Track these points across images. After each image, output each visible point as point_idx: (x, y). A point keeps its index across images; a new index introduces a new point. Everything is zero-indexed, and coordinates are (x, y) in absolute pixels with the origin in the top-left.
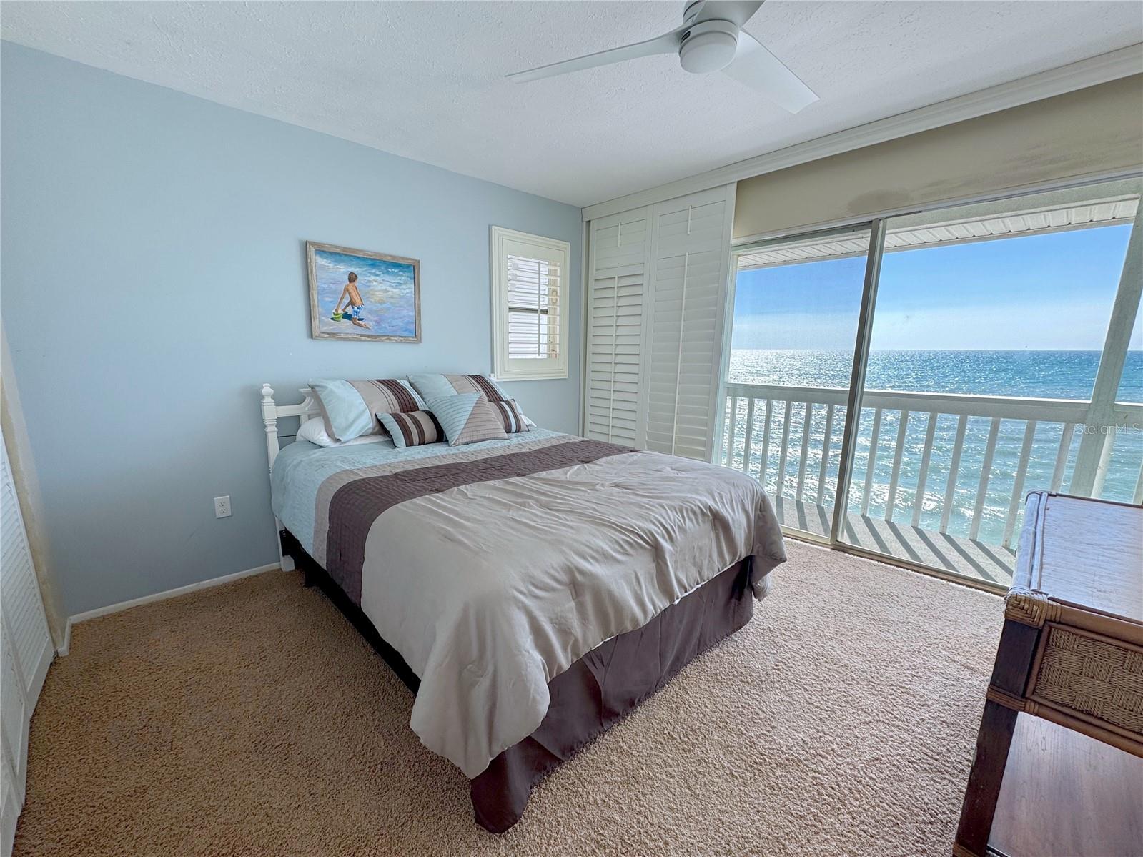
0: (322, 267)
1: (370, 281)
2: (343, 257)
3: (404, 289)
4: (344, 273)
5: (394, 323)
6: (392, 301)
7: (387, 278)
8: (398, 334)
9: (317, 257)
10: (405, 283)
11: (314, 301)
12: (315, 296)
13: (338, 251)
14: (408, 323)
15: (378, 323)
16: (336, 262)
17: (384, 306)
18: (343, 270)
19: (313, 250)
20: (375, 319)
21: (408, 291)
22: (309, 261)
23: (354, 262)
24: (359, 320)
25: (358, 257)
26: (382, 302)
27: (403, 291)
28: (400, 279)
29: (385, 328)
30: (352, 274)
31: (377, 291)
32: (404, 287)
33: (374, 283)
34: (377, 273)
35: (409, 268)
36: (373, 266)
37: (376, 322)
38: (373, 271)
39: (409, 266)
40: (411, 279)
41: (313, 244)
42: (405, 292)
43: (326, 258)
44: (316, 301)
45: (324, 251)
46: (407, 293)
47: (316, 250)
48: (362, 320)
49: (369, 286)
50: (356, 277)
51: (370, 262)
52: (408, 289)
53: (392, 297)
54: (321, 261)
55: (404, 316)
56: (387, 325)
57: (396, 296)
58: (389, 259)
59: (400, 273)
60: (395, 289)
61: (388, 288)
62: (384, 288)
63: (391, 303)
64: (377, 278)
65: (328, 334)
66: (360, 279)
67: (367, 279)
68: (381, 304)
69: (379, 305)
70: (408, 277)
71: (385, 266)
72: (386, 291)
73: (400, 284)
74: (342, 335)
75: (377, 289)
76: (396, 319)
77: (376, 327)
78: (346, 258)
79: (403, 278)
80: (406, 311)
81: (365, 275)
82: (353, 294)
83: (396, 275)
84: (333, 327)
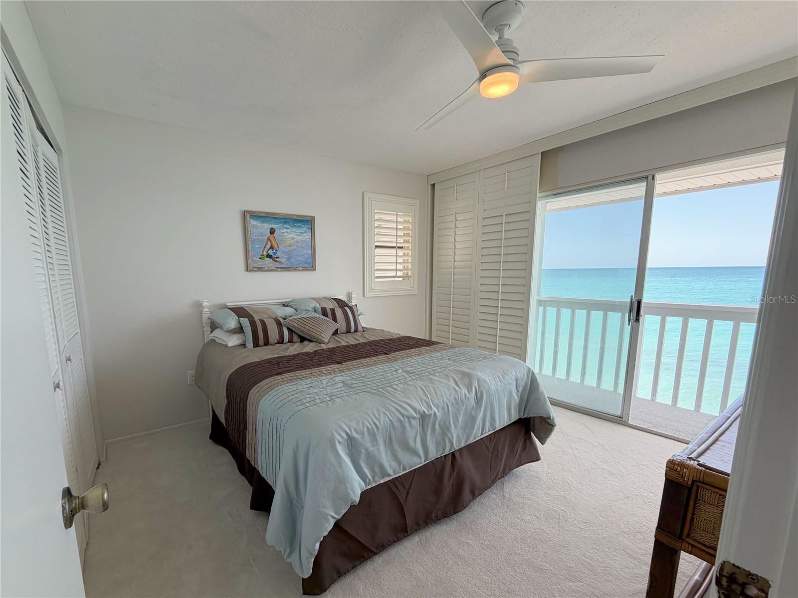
0: (254, 226)
1: (283, 233)
2: (266, 219)
3: (305, 236)
4: (267, 229)
5: (299, 258)
6: (298, 244)
7: (294, 230)
8: (301, 265)
9: (251, 220)
10: (305, 232)
11: (249, 248)
12: (250, 245)
13: (264, 215)
14: (308, 258)
15: (288, 259)
16: (263, 222)
17: (292, 248)
18: (267, 227)
19: (249, 216)
20: (287, 257)
21: (307, 237)
22: (246, 222)
23: (273, 221)
24: (276, 258)
25: (276, 218)
26: (290, 246)
27: (304, 237)
28: (302, 230)
29: (293, 262)
30: (272, 228)
31: (287, 239)
33: (286, 234)
34: (288, 227)
35: (308, 222)
36: (285, 223)
37: (287, 259)
38: (285, 226)
40: (309, 229)
41: (248, 212)
42: (305, 238)
43: (256, 220)
44: (250, 247)
45: (255, 215)
46: (307, 238)
47: (250, 216)
48: (278, 258)
49: (282, 236)
50: (275, 230)
51: (283, 220)
52: (307, 236)
53: (297, 242)
54: (253, 222)
55: (305, 254)
56: (294, 260)
57: (299, 241)
58: (295, 217)
59: (302, 226)
60: (299, 236)
61: (295, 237)
62: (292, 236)
63: (297, 246)
64: (288, 230)
65: (258, 268)
66: (277, 231)
67: (281, 231)
68: (290, 247)
69: (288, 247)
71: (293, 222)
72: (293, 238)
73: (302, 233)
74: (266, 268)
75: (287, 237)
76: (300, 256)
77: (287, 262)
78: (268, 219)
79: (304, 229)
80: (306, 251)
81: (280, 229)
82: (273, 242)
83: (300, 227)
84: (261, 263)
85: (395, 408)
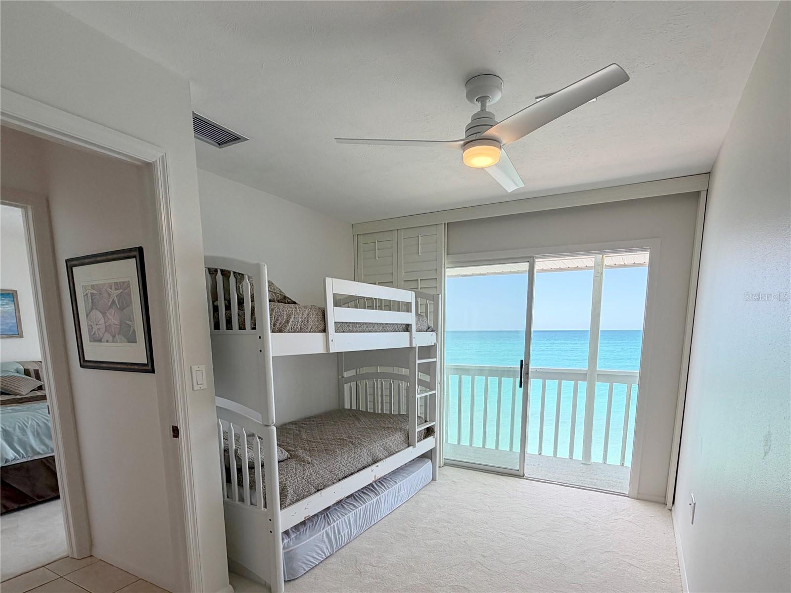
8: (5, 333)
14: (12, 327)
27: (6, 309)
32: (7, 306)
39: (9, 294)
40: (11, 301)
46: (9, 310)
55: (9, 323)
70: (9, 300)
73: (3, 305)
80: (9, 320)
85: (42, 417)
